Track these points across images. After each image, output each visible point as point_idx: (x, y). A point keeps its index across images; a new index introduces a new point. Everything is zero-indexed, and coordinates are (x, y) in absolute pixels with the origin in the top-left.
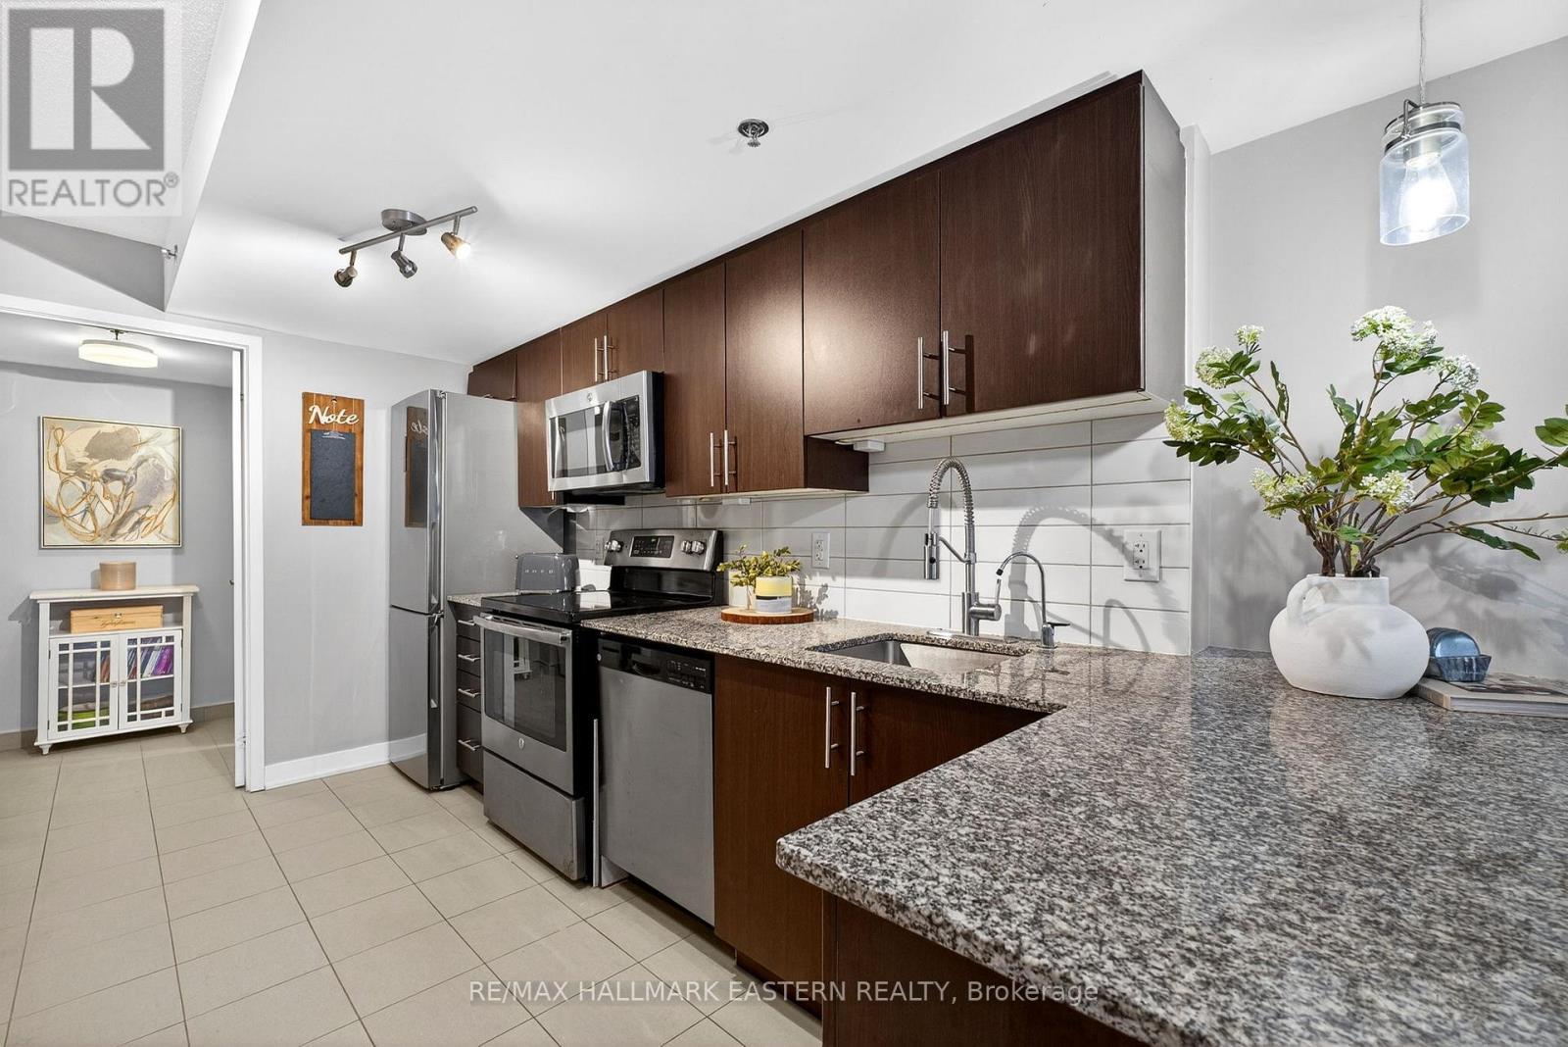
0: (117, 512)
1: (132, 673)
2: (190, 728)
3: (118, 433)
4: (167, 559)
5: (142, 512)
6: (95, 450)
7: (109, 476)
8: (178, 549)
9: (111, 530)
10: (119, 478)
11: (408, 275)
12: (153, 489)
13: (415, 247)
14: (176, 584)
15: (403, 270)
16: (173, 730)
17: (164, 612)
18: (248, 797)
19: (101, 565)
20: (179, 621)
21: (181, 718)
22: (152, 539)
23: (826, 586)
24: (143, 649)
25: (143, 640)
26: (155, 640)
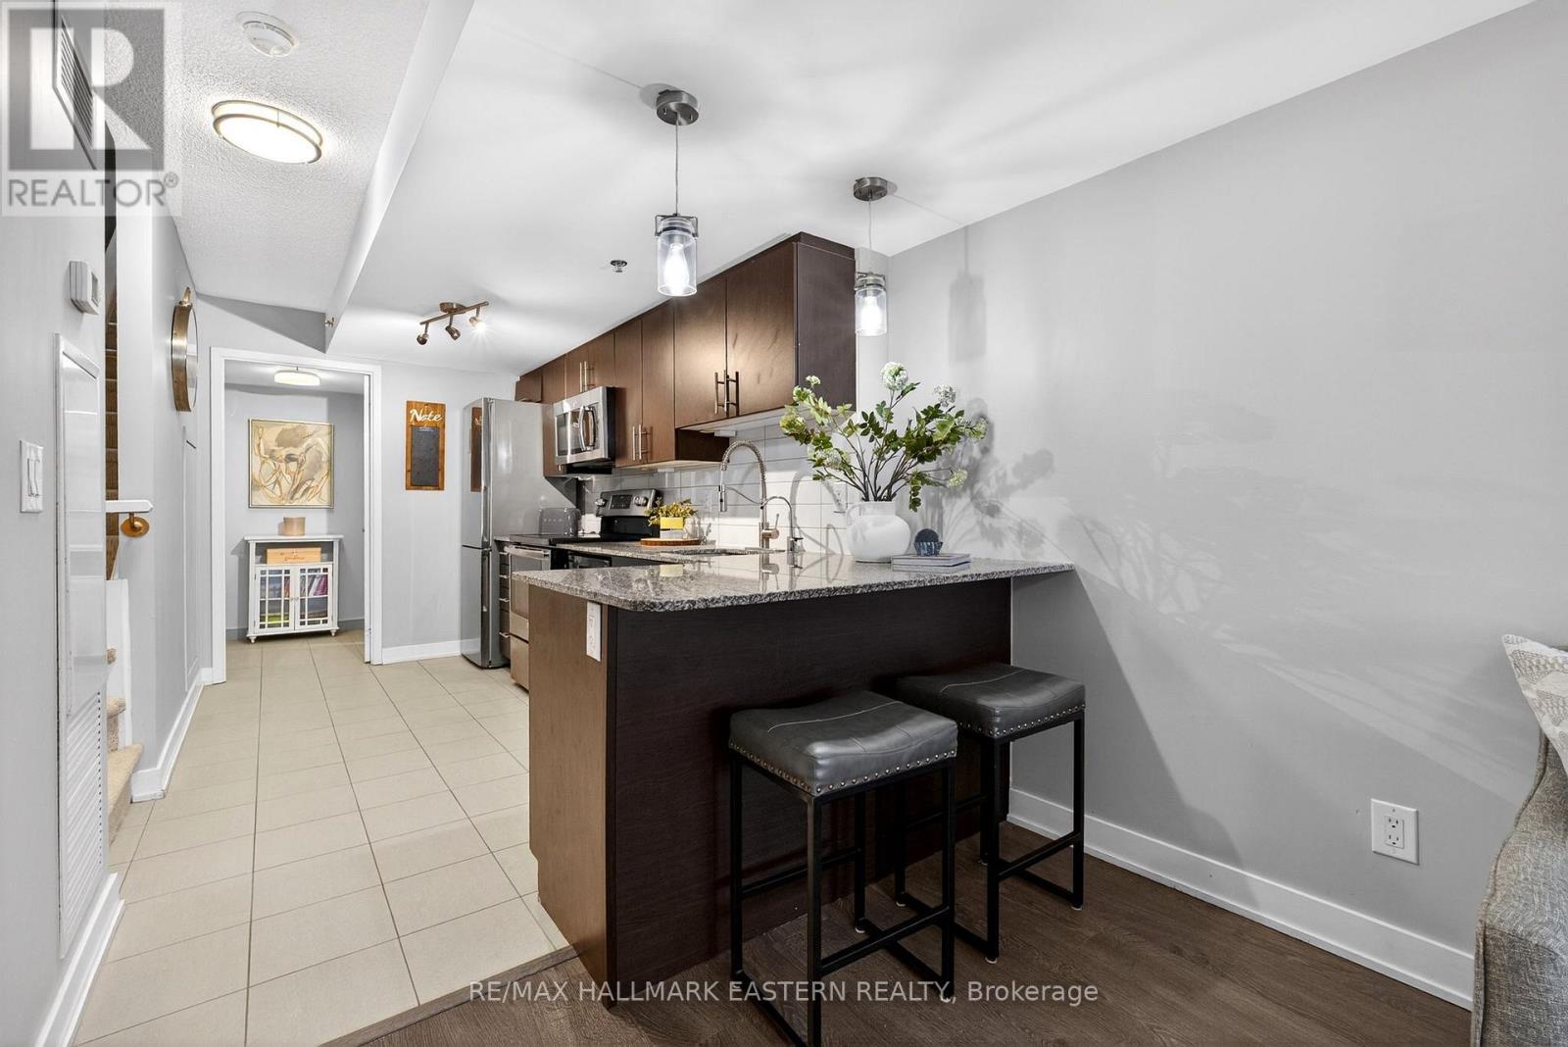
0: (293, 484)
1: (302, 590)
2: (338, 633)
3: (294, 429)
4: (323, 516)
5: (309, 483)
6: (281, 442)
7: (290, 458)
8: (330, 509)
9: (290, 496)
10: (296, 460)
11: (455, 338)
12: (316, 467)
13: (461, 321)
14: (330, 533)
15: (452, 334)
16: (327, 633)
17: (322, 552)
18: (373, 668)
19: (285, 519)
20: (331, 559)
21: (332, 625)
22: (314, 502)
23: (710, 525)
24: (309, 576)
25: (309, 570)
26: (316, 570)
